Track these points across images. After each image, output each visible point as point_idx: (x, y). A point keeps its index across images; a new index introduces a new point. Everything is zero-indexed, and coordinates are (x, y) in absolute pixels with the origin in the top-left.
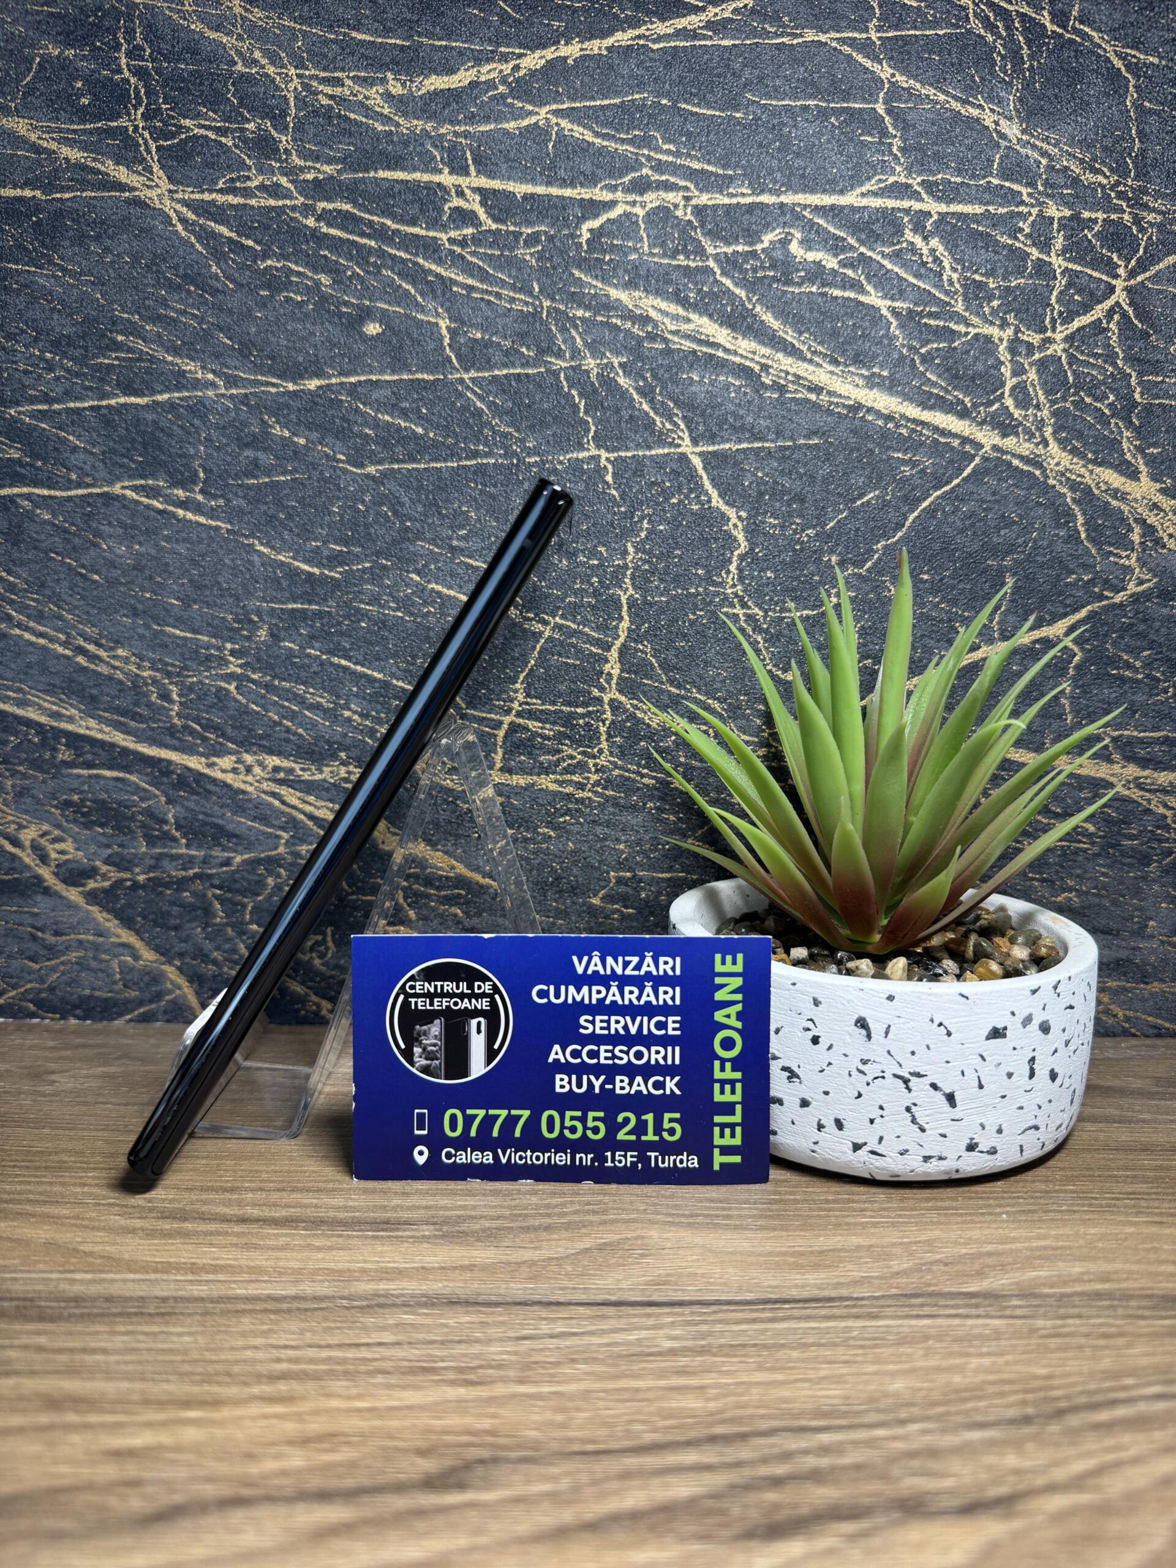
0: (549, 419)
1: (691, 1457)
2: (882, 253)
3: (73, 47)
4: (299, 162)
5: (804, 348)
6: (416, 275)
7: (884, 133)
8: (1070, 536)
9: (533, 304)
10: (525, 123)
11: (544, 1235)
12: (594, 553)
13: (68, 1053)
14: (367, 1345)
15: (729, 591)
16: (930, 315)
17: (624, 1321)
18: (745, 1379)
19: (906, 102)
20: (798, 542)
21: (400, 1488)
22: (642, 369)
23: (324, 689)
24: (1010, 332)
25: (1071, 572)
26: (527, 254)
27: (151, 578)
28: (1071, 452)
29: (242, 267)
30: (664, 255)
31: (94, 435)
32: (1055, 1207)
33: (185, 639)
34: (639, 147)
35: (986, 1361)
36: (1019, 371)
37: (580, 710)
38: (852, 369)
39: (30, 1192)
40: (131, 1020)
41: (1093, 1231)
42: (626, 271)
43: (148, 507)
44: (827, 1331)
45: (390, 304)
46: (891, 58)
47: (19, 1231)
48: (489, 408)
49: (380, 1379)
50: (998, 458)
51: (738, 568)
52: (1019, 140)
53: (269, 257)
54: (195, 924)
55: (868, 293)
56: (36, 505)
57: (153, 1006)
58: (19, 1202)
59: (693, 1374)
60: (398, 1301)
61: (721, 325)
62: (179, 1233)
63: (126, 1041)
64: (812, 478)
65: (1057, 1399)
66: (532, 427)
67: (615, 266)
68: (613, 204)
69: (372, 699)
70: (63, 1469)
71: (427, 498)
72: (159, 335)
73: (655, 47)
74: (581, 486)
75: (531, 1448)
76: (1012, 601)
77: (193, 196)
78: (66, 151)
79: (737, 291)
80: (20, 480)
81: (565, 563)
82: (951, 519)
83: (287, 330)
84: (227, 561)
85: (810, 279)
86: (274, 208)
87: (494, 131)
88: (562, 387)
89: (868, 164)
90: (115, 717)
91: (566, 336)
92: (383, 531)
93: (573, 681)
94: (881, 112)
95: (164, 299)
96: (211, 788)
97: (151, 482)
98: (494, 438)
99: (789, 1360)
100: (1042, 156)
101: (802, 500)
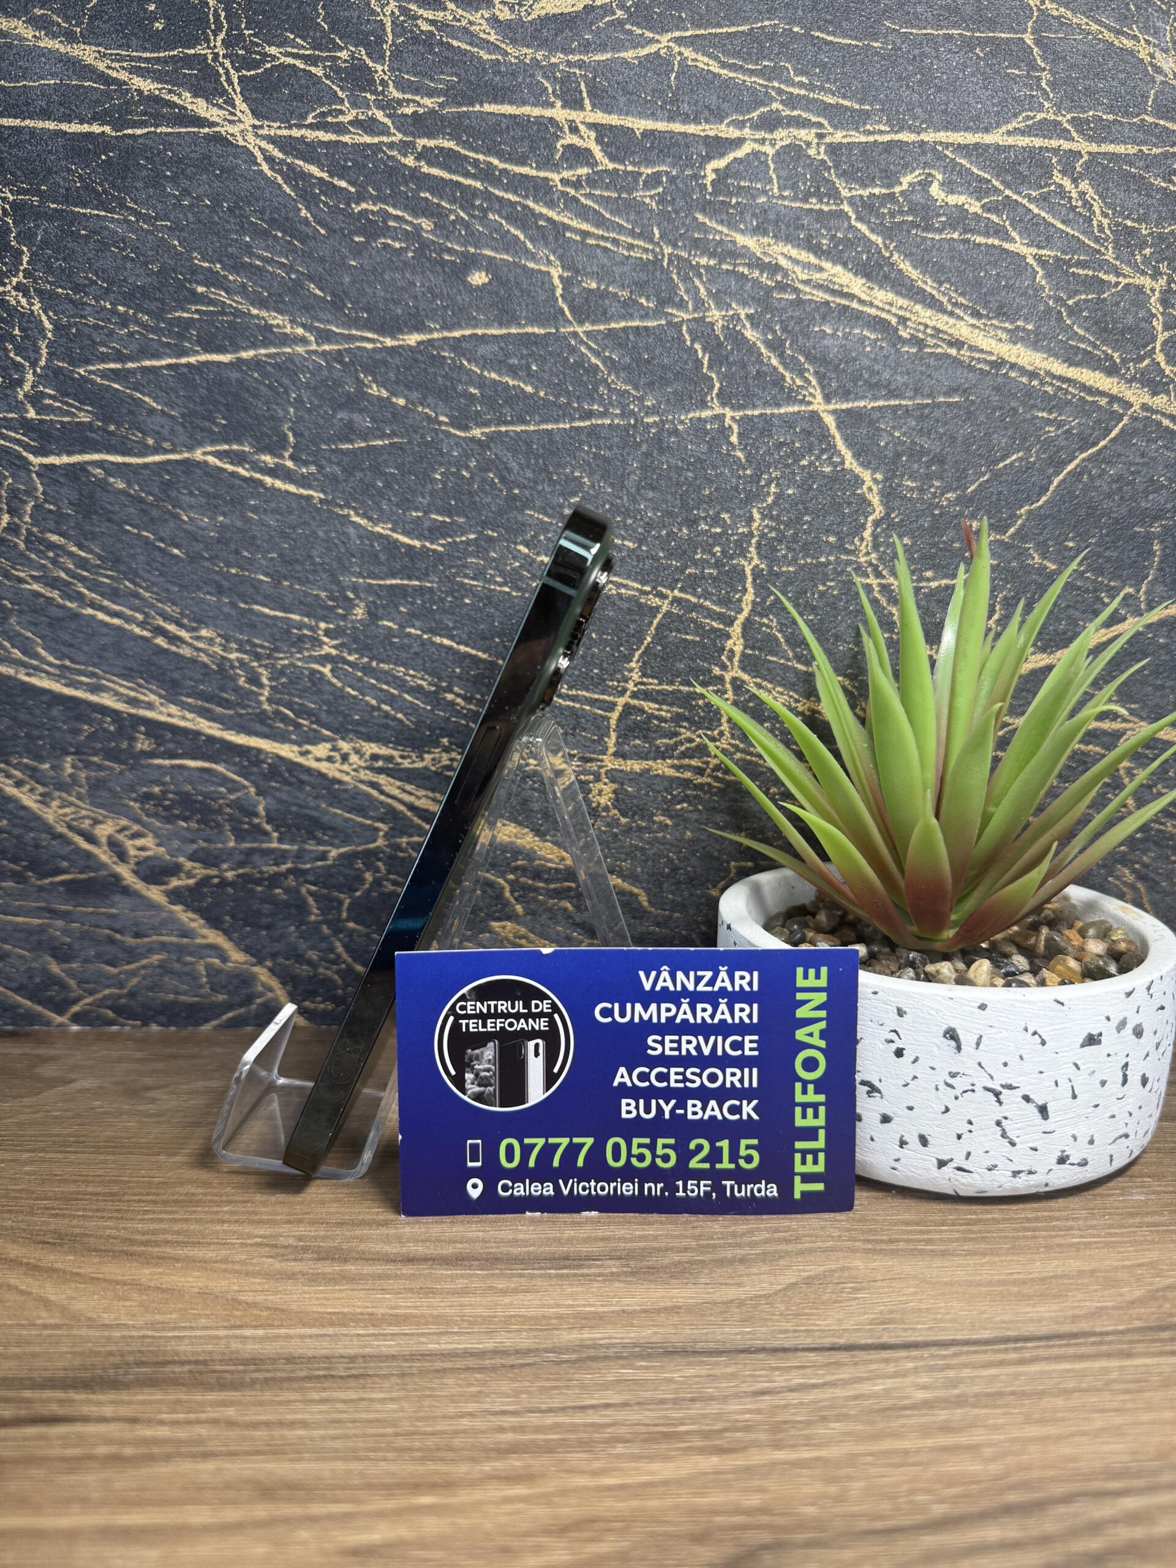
1: (992, 1533)
2: (1029, 196)
4: (397, 94)
5: (945, 300)
6: (525, 219)
7: (1032, 66)
9: (653, 251)
10: (645, 51)
11: (741, 1269)
12: (716, 520)
13: (160, 1065)
14: (593, 1407)
16: (1080, 264)
17: (862, 1368)
18: (1016, 1433)
19: (1056, 32)
20: (937, 506)
22: (771, 320)
23: (424, 670)
24: (1162, 281)
26: (646, 197)
27: (237, 552)
29: (334, 210)
30: (795, 198)
31: (173, 396)
33: (275, 618)
34: (769, 80)
36: (1171, 324)
37: (699, 689)
38: (994, 322)
39: (165, 1232)
40: (220, 1026)
42: (754, 215)
43: (233, 474)
44: (1083, 1374)
45: (496, 250)
47: (166, 1279)
48: (604, 363)
49: (620, 1449)
50: (1147, 418)
51: (872, 535)
52: (1175, 74)
53: (364, 200)
54: (287, 923)
55: (1012, 240)
56: (108, 473)
57: (243, 1010)
58: (157, 1244)
59: (959, 1430)
60: (611, 1352)
61: (856, 274)
62: (344, 1277)
63: (218, 1050)
64: (953, 438)
66: (651, 385)
67: (741, 209)
68: (739, 142)
69: (477, 681)
71: (537, 463)
72: (244, 286)
74: (704, 448)
75: (816, 1528)
76: (1160, 569)
77: (279, 132)
78: (138, 82)
79: (873, 237)
80: (95, 448)
81: (685, 531)
82: (1097, 483)
83: (384, 280)
84: (320, 533)
85: (952, 225)
86: (368, 145)
87: (611, 60)
88: (684, 341)
89: (1015, 99)
90: (200, 703)
91: (690, 286)
92: (489, 500)
93: (692, 659)
94: (1029, 42)
95: (249, 246)
96: (305, 777)
97: (235, 447)
98: (610, 398)
99: (1055, 1410)
101: (942, 462)
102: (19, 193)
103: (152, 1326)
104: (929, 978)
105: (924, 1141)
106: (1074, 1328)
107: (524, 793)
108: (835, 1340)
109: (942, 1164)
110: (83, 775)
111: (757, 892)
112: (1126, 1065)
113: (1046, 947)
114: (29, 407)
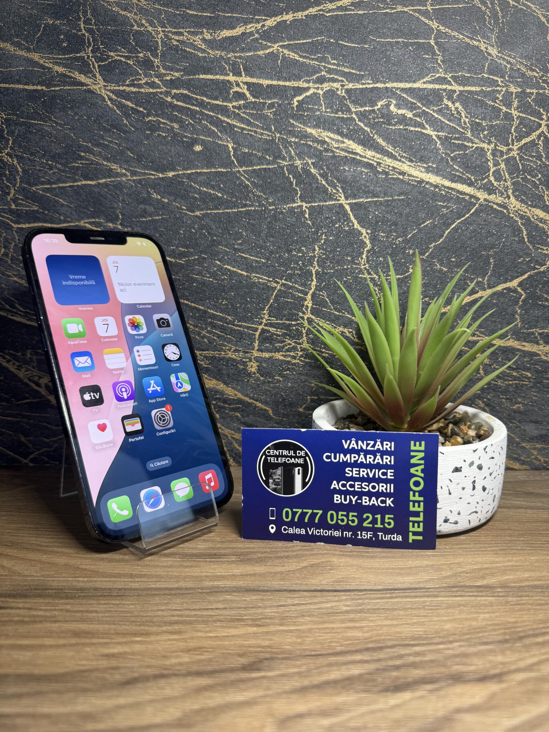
0: (279, 189)
1: (358, 657)
2: (433, 110)
3: (59, 19)
4: (164, 71)
5: (397, 155)
6: (218, 123)
7: (434, 54)
8: (520, 240)
9: (271, 136)
10: (268, 51)
11: (286, 560)
12: (300, 251)
14: (211, 609)
15: (362, 267)
16: (456, 138)
17: (324, 598)
19: (444, 39)
20: (394, 244)
21: (232, 670)
22: (322, 165)
24: (492, 146)
25: (520, 257)
26: (268, 113)
28: (521, 201)
29: (138, 120)
30: (332, 112)
31: (71, 199)
32: (515, 548)
34: (320, 62)
35: (487, 616)
36: (496, 164)
37: (293, 323)
38: (419, 164)
41: (533, 558)
42: (315, 120)
44: (415, 603)
45: (206, 137)
46: (437, 19)
47: (52, 559)
48: (251, 184)
49: (219, 624)
50: (487, 205)
51: (366, 256)
52: (497, 56)
53: (150, 116)
55: (426, 129)
58: (51, 547)
59: (357, 621)
60: (224, 590)
61: (358, 144)
64: (401, 214)
65: (519, 632)
66: (271, 193)
67: (309, 117)
68: (308, 89)
69: (200, 318)
70: (84, 662)
71: (223, 226)
73: (328, 15)
74: (294, 219)
75: (288, 653)
76: (493, 270)
77: (115, 88)
78: (57, 68)
79: (366, 128)
80: (39, 220)
81: (287, 255)
82: (465, 233)
83: (159, 149)
85: (400, 122)
86: (152, 93)
87: (254, 55)
88: (285, 174)
89: (427, 68)
91: (287, 150)
92: (203, 241)
93: (291, 310)
94: (433, 44)
95: (102, 135)
97: (97, 220)
98: (254, 198)
99: (399, 615)
100: (508, 63)
101: (396, 224)
102: (8, 115)
103: (43, 576)
106: (417, 586)
107: (220, 367)
108: (317, 588)
110: (35, 358)
112: (474, 482)
114: (12, 203)
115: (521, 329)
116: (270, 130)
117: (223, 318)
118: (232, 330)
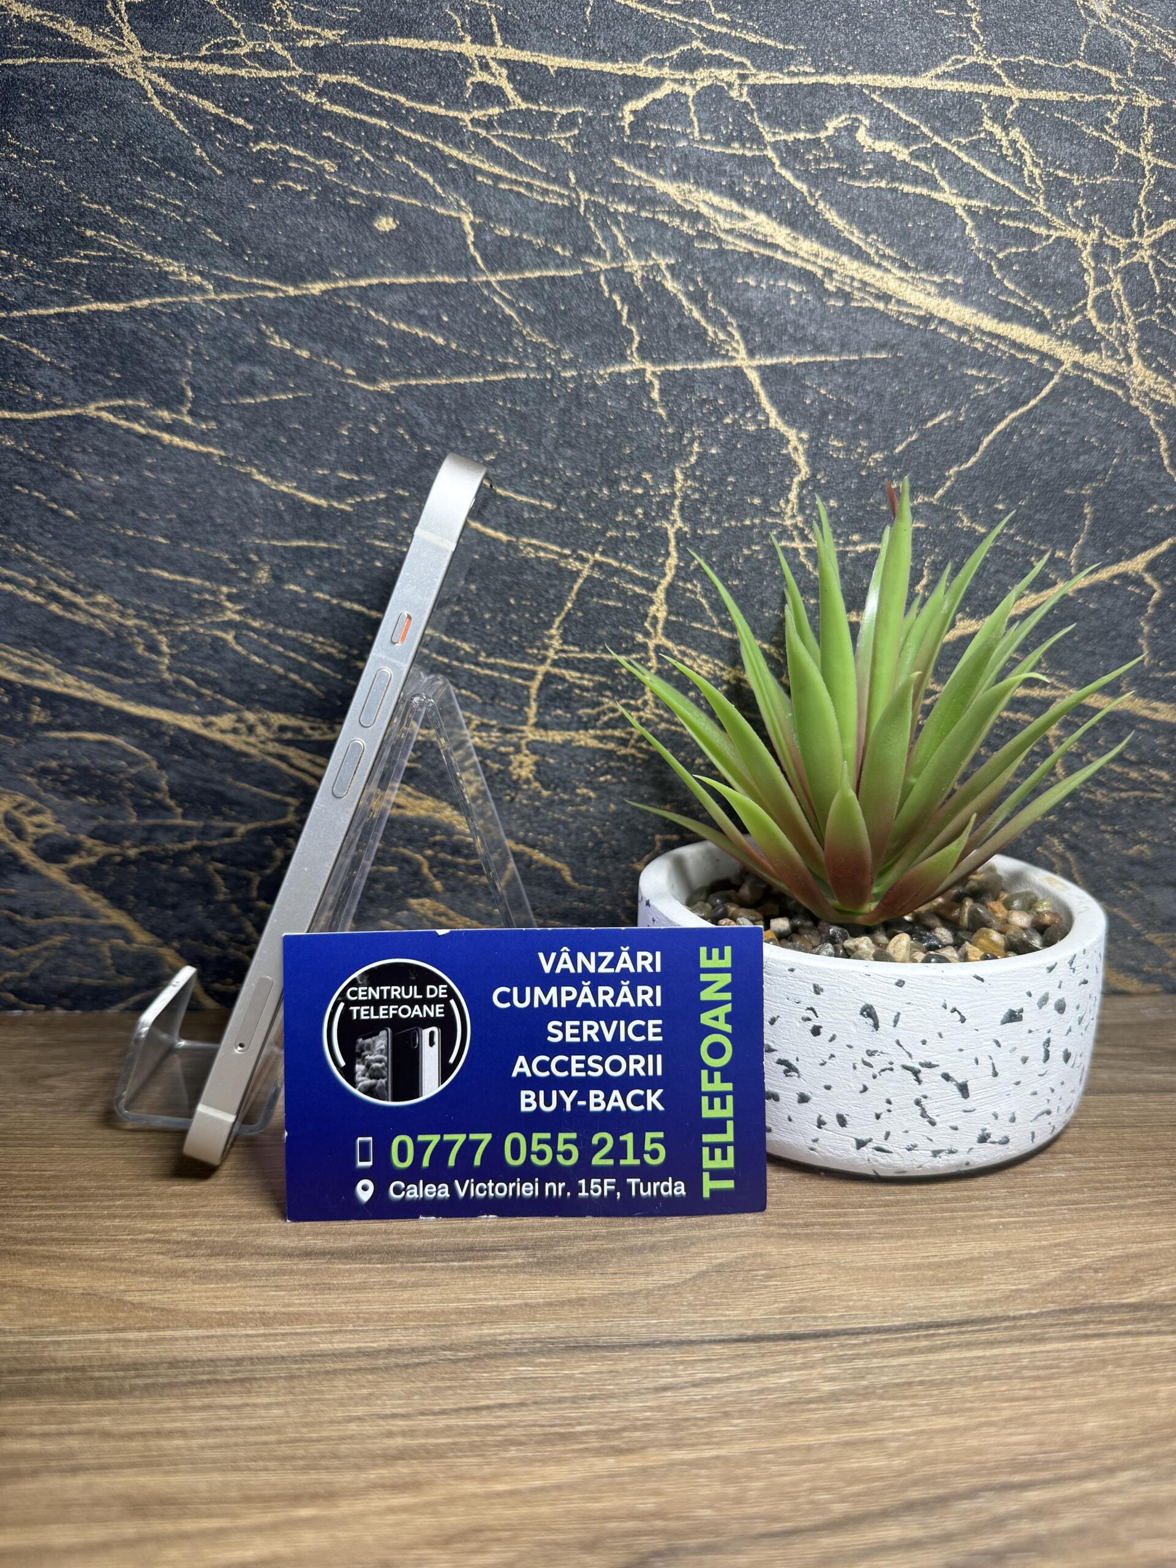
0: (587, 327)
1: (892, 1532)
2: (958, 144)
4: (297, 26)
5: (872, 251)
6: (434, 162)
7: (963, 7)
8: (1152, 462)
9: (569, 197)
11: (651, 1257)
12: (638, 481)
13: (62, 1051)
14: (488, 1407)
16: (1010, 216)
17: (769, 1360)
20: (864, 466)
22: (692, 271)
23: (334, 637)
24: (1094, 235)
25: (1153, 502)
26: (561, 139)
27: (133, 513)
28: (1155, 370)
29: (231, 150)
30: (717, 142)
31: (62, 347)
33: (174, 582)
34: (689, 17)
36: (1102, 280)
38: (923, 275)
39: (52, 1229)
40: (126, 1009)
42: (675, 160)
43: (128, 431)
44: (994, 1361)
45: (404, 194)
47: (49, 1279)
48: (519, 314)
49: (513, 1452)
50: (1078, 377)
51: (798, 497)
52: (1108, 18)
53: (262, 139)
54: (194, 902)
55: (942, 190)
58: (43, 1242)
59: (865, 1423)
60: (510, 1349)
61: (780, 223)
62: (237, 1274)
64: (880, 396)
66: (568, 337)
67: (662, 154)
68: (658, 82)
71: (449, 418)
72: (136, 230)
74: (624, 404)
75: (711, 1533)
76: (1091, 533)
77: (171, 65)
78: (17, 8)
81: (605, 491)
82: (1028, 443)
83: (286, 225)
84: (221, 493)
85: (879, 172)
86: (267, 80)
88: (602, 292)
89: (944, 41)
90: (97, 673)
91: (607, 233)
92: (397, 457)
93: (615, 627)
95: (140, 186)
96: (208, 750)
97: (130, 402)
98: (525, 350)
99: (965, 1400)
100: (1133, 37)
101: (869, 421)
103: (30, 1330)
104: (848, 954)
105: (842, 1121)
106: (988, 1313)
108: (743, 1331)
109: (860, 1144)
111: (679, 866)
112: (1048, 1042)
113: (971, 920)
115: (1150, 670)
116: (566, 184)
117: (450, 646)
118: (471, 675)
